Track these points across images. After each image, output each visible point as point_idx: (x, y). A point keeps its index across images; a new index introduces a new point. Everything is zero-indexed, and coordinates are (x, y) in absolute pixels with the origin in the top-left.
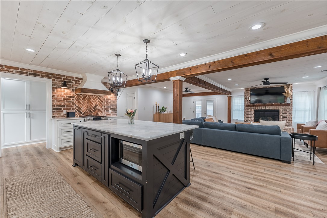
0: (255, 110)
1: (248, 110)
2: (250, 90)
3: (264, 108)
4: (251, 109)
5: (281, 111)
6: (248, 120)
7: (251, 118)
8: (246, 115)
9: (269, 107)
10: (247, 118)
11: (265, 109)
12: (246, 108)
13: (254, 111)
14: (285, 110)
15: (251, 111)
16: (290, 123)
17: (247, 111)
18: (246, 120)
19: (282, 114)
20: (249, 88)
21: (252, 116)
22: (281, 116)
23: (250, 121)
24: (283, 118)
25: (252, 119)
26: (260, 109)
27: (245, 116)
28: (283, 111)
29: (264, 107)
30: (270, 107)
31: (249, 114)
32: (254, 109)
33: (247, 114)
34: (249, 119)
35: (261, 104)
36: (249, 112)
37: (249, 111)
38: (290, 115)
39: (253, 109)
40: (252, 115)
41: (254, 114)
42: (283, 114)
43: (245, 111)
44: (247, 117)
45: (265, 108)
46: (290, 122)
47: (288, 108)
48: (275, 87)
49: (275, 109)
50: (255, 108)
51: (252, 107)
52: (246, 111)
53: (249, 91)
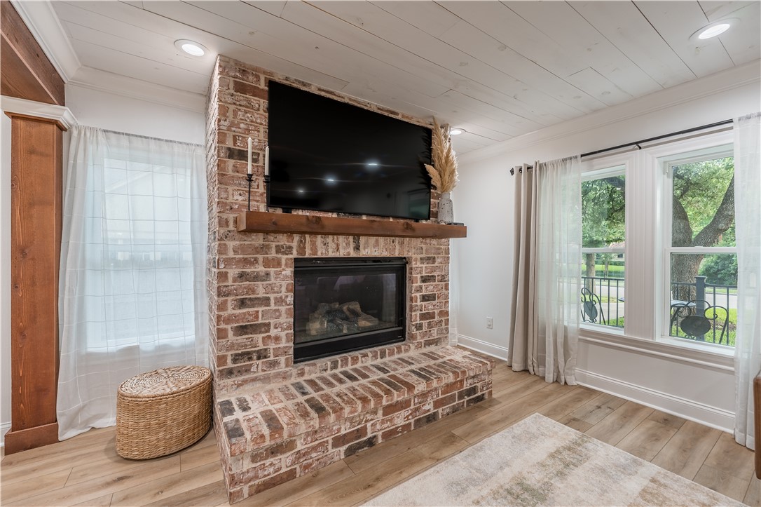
0: (296, 260)
1: (246, 262)
2: (263, 85)
3: (348, 244)
4: (273, 254)
5: (419, 265)
6: (248, 356)
7: (273, 332)
8: (231, 310)
9: (372, 240)
10: (242, 339)
11: (353, 254)
12: (231, 244)
13: (289, 271)
14: (429, 258)
15: (272, 270)
16: (443, 324)
17: (242, 276)
18: (236, 358)
19: (419, 284)
20: (256, 72)
21: (283, 309)
22: (418, 295)
23: (262, 355)
24: (423, 303)
25: (277, 339)
26: (331, 255)
27: (228, 320)
28: (424, 266)
29: (351, 238)
30: (377, 244)
31: (261, 293)
32: (295, 255)
33: (242, 303)
34: (259, 337)
35: (335, 215)
36: (256, 277)
37: (260, 269)
38: (443, 283)
39: (284, 258)
40: (280, 301)
41: (290, 299)
42: (424, 280)
43: (222, 276)
44: (242, 330)
45: (357, 248)
46: (443, 319)
47: (438, 251)
48: (399, 117)
49: (397, 255)
50: (302, 249)
51: (282, 240)
52: (233, 272)
53: (255, 92)
